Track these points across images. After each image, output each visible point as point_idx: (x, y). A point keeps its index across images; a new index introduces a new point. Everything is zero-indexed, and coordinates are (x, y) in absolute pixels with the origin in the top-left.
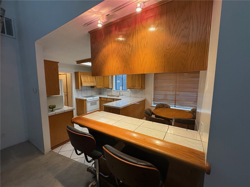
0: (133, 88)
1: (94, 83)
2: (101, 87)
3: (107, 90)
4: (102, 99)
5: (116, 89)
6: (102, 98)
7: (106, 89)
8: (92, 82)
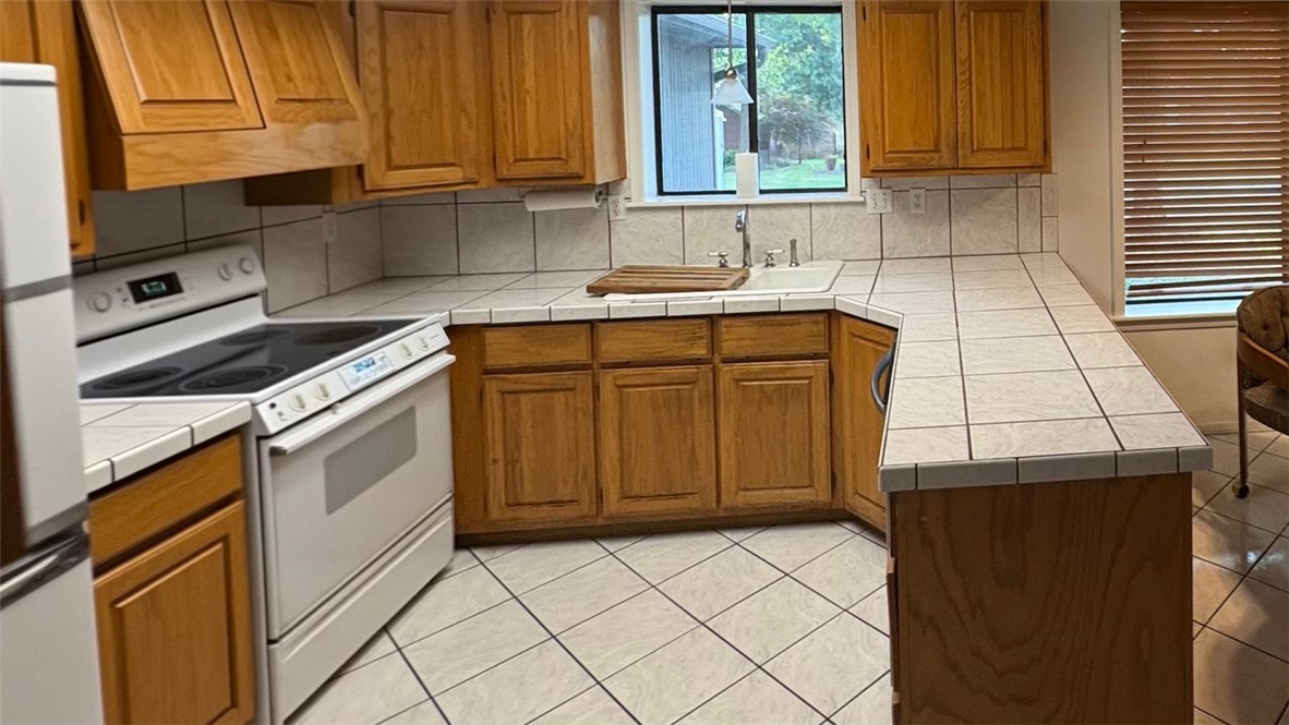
0: (946, 161)
1: (336, 120)
2: (453, 174)
3: (533, 206)
4: (499, 351)
5: (661, 192)
6: (490, 335)
7: (512, 194)
8: (310, 110)
